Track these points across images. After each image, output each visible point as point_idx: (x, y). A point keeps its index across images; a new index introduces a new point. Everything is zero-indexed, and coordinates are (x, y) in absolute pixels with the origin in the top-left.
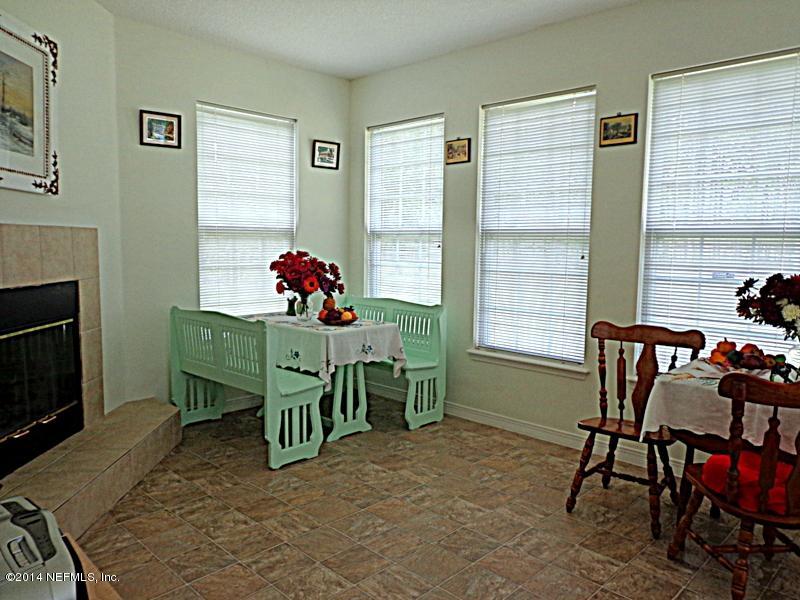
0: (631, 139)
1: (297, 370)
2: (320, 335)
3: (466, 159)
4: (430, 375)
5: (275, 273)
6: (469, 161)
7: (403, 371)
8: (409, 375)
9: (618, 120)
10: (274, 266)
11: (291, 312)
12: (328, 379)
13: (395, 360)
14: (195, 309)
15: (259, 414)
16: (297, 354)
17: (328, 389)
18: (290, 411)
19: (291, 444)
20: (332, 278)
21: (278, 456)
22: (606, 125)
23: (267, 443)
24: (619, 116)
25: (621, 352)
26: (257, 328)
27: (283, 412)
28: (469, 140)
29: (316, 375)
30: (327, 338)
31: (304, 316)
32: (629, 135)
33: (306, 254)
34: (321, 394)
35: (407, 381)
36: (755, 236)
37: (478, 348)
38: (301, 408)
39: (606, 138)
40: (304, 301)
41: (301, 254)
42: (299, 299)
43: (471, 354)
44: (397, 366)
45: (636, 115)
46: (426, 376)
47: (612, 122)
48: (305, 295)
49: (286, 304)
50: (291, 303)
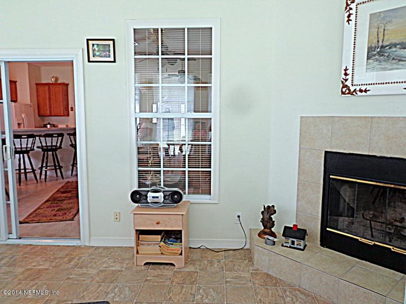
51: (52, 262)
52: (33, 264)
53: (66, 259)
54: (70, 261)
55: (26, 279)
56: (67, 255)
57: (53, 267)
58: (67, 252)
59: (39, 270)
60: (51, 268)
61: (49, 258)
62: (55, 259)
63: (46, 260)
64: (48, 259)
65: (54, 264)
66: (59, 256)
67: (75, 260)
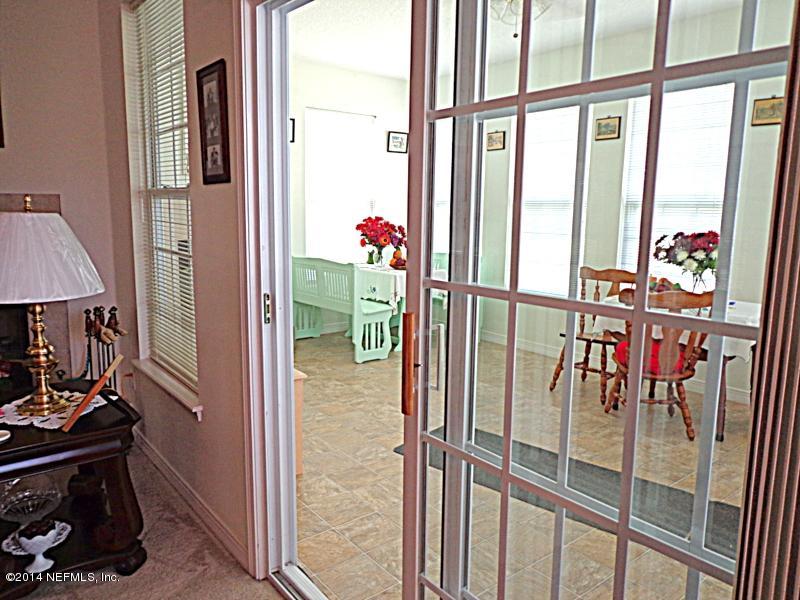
0: (616, 135)
1: (375, 301)
2: (389, 276)
3: (502, 147)
5: (360, 232)
6: (504, 148)
9: (609, 120)
10: (359, 227)
11: (371, 262)
12: (395, 305)
14: (302, 256)
15: (347, 335)
16: (374, 289)
17: (395, 313)
18: (369, 325)
19: (369, 348)
20: (400, 236)
21: (361, 355)
22: (599, 124)
23: (354, 345)
24: (609, 118)
25: (597, 288)
26: (348, 269)
27: (365, 326)
28: (504, 133)
29: (387, 303)
30: (395, 277)
31: (379, 264)
32: (614, 132)
33: (381, 219)
34: (390, 316)
36: (697, 206)
38: (377, 324)
39: (599, 134)
40: (380, 253)
41: (379, 219)
42: (376, 251)
45: (620, 118)
47: (603, 122)
48: (381, 248)
49: (367, 256)
50: (371, 255)
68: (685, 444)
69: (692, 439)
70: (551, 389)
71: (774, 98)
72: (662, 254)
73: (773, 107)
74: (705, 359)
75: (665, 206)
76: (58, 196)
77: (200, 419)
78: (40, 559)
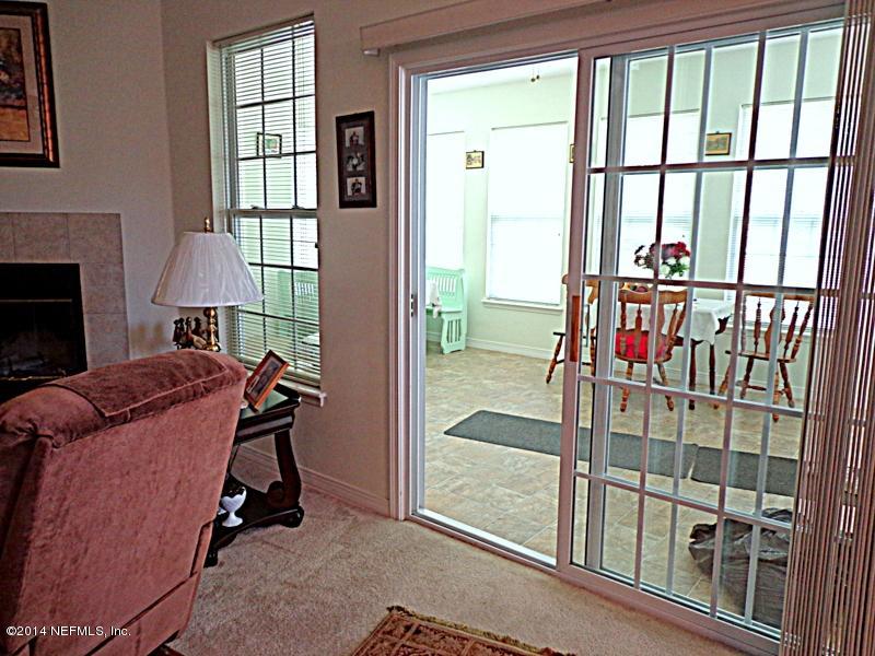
4: (456, 317)
7: (440, 313)
8: (444, 316)
13: (434, 305)
35: (442, 320)
37: (489, 299)
43: (485, 303)
44: (436, 310)
46: (454, 317)
51: (489, 496)
52: (521, 500)
53: (466, 493)
54: (461, 488)
55: (531, 480)
56: (461, 501)
57: (490, 485)
58: (459, 507)
59: (511, 487)
60: (494, 485)
61: (492, 505)
62: (483, 501)
63: (499, 502)
64: (495, 503)
65: (488, 490)
66: (476, 503)
67: (452, 486)
68: (668, 413)
69: (671, 409)
70: (548, 381)
71: (718, 133)
72: (642, 261)
73: (717, 141)
74: (681, 345)
75: (630, 221)
76: (118, 216)
77: (322, 404)
78: (232, 516)
